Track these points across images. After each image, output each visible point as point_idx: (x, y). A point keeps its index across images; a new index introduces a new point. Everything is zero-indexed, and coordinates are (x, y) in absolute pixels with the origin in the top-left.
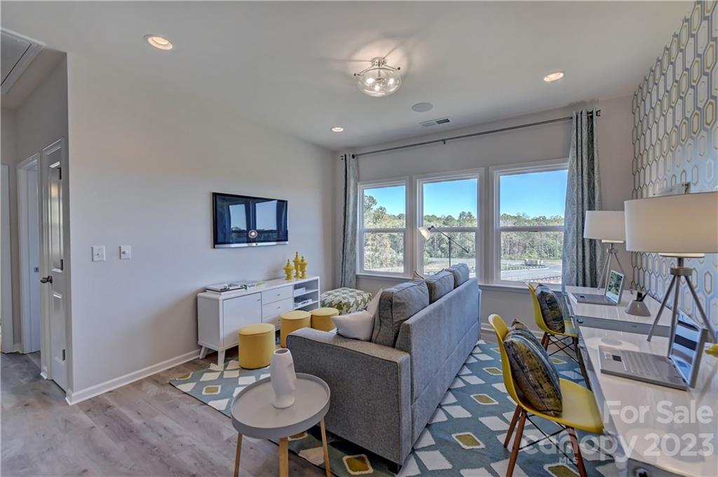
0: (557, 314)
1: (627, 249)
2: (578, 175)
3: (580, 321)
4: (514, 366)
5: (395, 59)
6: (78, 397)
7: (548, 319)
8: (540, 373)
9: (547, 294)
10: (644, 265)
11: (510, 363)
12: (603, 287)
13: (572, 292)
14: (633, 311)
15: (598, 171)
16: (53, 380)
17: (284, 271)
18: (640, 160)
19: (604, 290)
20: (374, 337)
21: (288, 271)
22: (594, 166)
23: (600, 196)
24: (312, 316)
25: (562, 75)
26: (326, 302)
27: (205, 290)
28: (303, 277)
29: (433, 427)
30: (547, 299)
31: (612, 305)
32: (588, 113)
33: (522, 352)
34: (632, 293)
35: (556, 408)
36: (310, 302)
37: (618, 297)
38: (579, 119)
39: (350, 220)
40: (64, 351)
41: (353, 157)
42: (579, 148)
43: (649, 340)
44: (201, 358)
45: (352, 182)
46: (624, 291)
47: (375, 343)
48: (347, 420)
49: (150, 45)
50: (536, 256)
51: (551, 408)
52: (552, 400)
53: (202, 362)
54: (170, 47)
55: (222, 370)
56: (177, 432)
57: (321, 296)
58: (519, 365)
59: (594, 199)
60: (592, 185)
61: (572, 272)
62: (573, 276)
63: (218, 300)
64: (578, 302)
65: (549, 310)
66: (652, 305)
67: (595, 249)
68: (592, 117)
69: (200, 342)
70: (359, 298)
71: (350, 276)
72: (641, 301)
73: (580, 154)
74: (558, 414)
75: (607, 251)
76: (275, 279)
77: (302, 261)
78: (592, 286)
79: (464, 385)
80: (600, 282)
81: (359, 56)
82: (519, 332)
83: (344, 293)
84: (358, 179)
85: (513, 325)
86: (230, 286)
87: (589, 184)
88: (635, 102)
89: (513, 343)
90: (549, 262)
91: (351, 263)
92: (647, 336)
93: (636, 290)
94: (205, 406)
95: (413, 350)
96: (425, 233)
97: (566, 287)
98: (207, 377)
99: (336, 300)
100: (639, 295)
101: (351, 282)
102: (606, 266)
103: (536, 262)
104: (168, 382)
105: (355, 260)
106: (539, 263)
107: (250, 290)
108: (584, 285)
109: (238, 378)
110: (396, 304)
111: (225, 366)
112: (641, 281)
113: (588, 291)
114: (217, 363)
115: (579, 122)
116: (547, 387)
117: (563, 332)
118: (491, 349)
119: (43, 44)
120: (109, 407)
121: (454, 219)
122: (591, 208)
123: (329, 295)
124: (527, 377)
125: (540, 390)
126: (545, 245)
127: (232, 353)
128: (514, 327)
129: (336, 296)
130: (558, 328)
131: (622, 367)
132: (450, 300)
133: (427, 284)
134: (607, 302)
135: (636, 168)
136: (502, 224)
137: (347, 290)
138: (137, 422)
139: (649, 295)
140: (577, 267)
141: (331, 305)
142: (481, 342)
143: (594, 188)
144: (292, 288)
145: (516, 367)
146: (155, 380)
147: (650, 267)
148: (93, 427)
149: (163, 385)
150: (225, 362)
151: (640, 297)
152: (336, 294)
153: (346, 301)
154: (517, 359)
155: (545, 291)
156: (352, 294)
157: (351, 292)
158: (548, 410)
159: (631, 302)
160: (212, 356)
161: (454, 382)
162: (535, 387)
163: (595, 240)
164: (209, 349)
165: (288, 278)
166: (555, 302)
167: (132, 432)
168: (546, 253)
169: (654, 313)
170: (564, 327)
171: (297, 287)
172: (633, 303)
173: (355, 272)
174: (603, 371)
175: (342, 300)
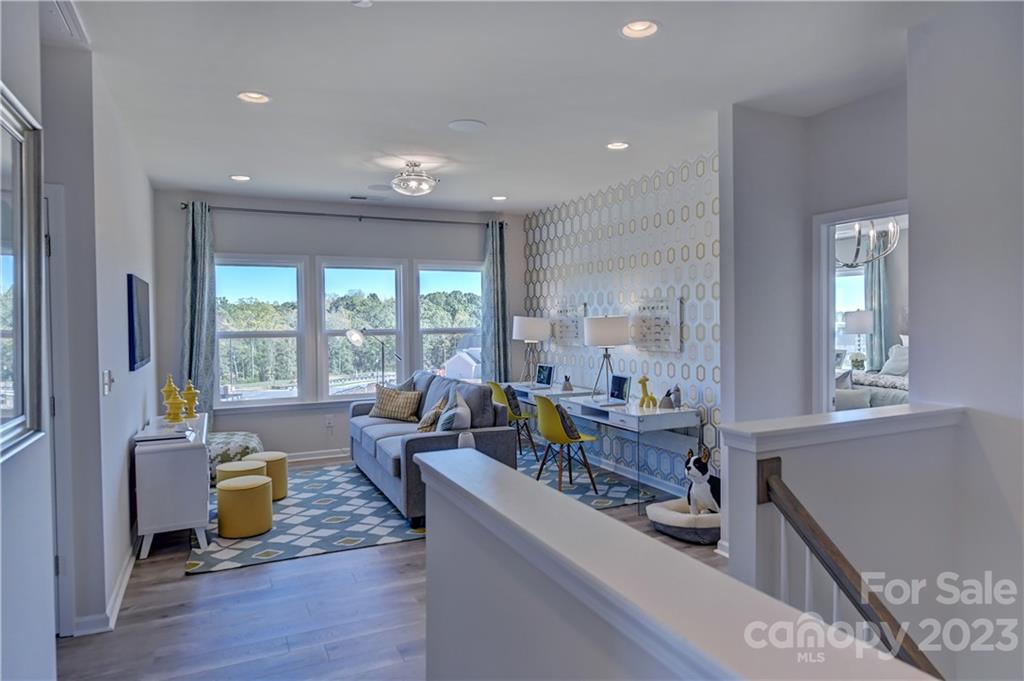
21: (174, 407)
32: (501, 223)
38: (494, 227)
41: (209, 209)
68: (502, 228)
73: (495, 261)
77: (189, 389)
84: (213, 248)
88: (527, 225)
91: (206, 390)
115: (494, 230)
140: (496, 368)
151: (567, 379)
165: (175, 418)
172: (564, 384)
173: (211, 406)
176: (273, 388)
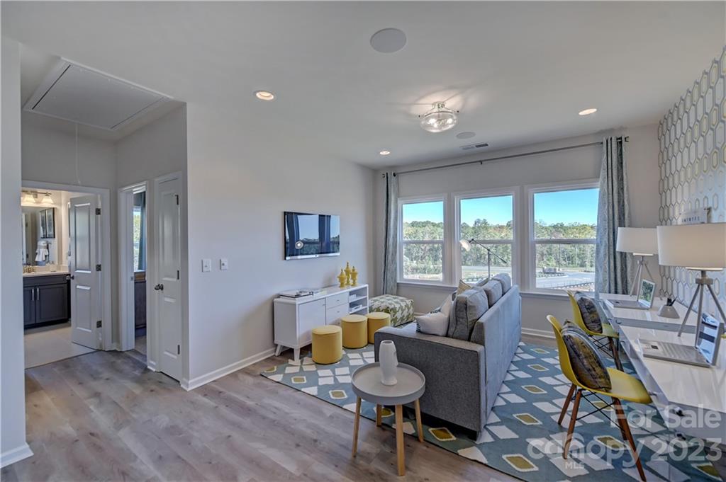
0: (595, 317)
1: (660, 263)
2: (608, 194)
3: (619, 322)
4: (572, 354)
5: (453, 102)
6: (193, 384)
7: (587, 322)
8: (593, 360)
9: (586, 299)
10: (672, 275)
11: (569, 351)
12: (634, 294)
13: (607, 299)
14: (664, 314)
15: (627, 190)
16: (161, 372)
17: (338, 279)
18: (666, 182)
19: (637, 297)
20: (450, 333)
21: (341, 279)
22: (623, 186)
23: (630, 213)
24: (368, 319)
25: (595, 110)
26: (374, 307)
27: (279, 296)
28: (354, 285)
29: (496, 409)
30: (586, 304)
31: (644, 309)
32: (617, 139)
33: (578, 344)
34: (661, 300)
35: (607, 386)
36: (361, 307)
37: (649, 303)
38: (609, 145)
39: (391, 232)
40: (179, 346)
41: (394, 175)
42: (610, 171)
43: (679, 336)
44: (277, 355)
45: (392, 198)
46: (655, 298)
47: (452, 338)
48: (432, 399)
49: (258, 98)
50: (555, 264)
51: (603, 386)
52: (603, 380)
53: (280, 359)
54: (272, 97)
55: (300, 364)
56: (287, 411)
57: (369, 302)
58: (576, 353)
59: (624, 215)
60: (621, 203)
61: (605, 281)
62: (606, 285)
63: (295, 305)
64: (615, 307)
65: (588, 314)
66: (680, 310)
67: (626, 260)
68: (621, 142)
69: (276, 342)
70: (403, 304)
71: (391, 284)
72: (671, 305)
73: (610, 175)
74: (608, 389)
75: (638, 262)
76: (329, 286)
77: (353, 270)
78: (624, 293)
79: (514, 378)
80: (631, 290)
81: (423, 101)
82: (571, 329)
83: (389, 300)
84: (398, 196)
85: (565, 324)
86: (301, 292)
87: (619, 202)
88: (660, 132)
89: (570, 336)
90: (568, 270)
91: (392, 272)
92: (677, 333)
93: (665, 296)
94: (299, 392)
95: (486, 343)
96: (465, 245)
97: (600, 294)
98: (288, 370)
99: (383, 306)
100: (669, 300)
101: (392, 289)
102: (638, 275)
103: (555, 269)
104: (259, 373)
105: (396, 269)
106: (557, 271)
107: (316, 296)
108: (616, 292)
109: (316, 371)
110: (470, 306)
111: (302, 362)
112: (670, 288)
113: (620, 297)
114: (293, 359)
115: (609, 147)
116: (598, 370)
117: (601, 332)
118: (532, 350)
119: (171, 97)
120: (221, 392)
121: (468, 226)
122: (622, 224)
123: (375, 301)
124: (583, 363)
125: (593, 372)
126: (563, 252)
127: (306, 350)
128: (567, 325)
129: (382, 302)
130: (597, 329)
131: (660, 352)
132: (503, 305)
133: (485, 291)
134: (639, 306)
135: (663, 188)
136: (538, 236)
137: (391, 297)
138: (250, 403)
139: (678, 301)
140: (609, 277)
141: (378, 310)
142: (521, 344)
143: (623, 205)
144: (348, 294)
145: (573, 354)
146: (246, 371)
147: (678, 277)
148: (216, 407)
149: (255, 376)
150: (300, 358)
151: (670, 302)
152: (382, 300)
153: (393, 306)
154: (574, 349)
155: (584, 297)
156: (396, 300)
157: (395, 298)
158: (600, 388)
159: (662, 307)
160: (288, 353)
161: (505, 376)
162: (589, 370)
163: (625, 253)
164: (284, 347)
165: (342, 285)
166: (593, 307)
167: (249, 410)
168: (564, 260)
169: (682, 316)
170: (601, 329)
171: (351, 293)
172: (664, 307)
173: (395, 281)
174: (645, 356)
175: (388, 305)
176: (585, 271)
